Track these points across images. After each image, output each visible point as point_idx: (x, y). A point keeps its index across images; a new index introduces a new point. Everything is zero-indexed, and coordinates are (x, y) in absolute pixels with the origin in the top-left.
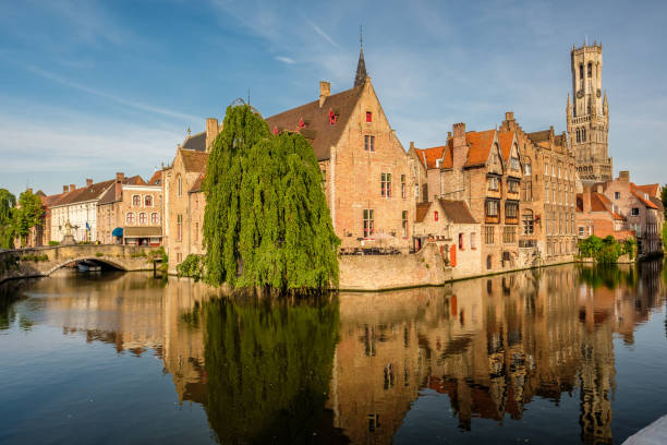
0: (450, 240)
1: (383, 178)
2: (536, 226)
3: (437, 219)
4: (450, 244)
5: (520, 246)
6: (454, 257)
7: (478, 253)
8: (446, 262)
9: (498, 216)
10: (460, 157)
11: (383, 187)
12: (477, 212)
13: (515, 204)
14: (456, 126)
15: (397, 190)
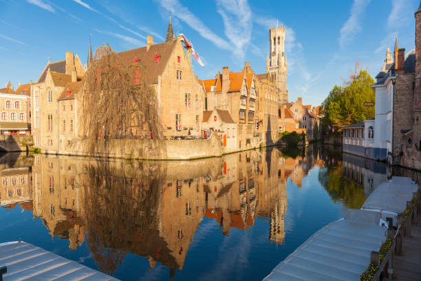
0: (223, 132)
1: (186, 96)
2: (261, 125)
3: (215, 120)
4: (223, 134)
5: (254, 136)
6: (225, 141)
7: (235, 139)
8: (222, 144)
9: (245, 120)
10: (226, 86)
11: (186, 101)
12: (235, 117)
13: (251, 113)
14: (224, 68)
15: (194, 103)
